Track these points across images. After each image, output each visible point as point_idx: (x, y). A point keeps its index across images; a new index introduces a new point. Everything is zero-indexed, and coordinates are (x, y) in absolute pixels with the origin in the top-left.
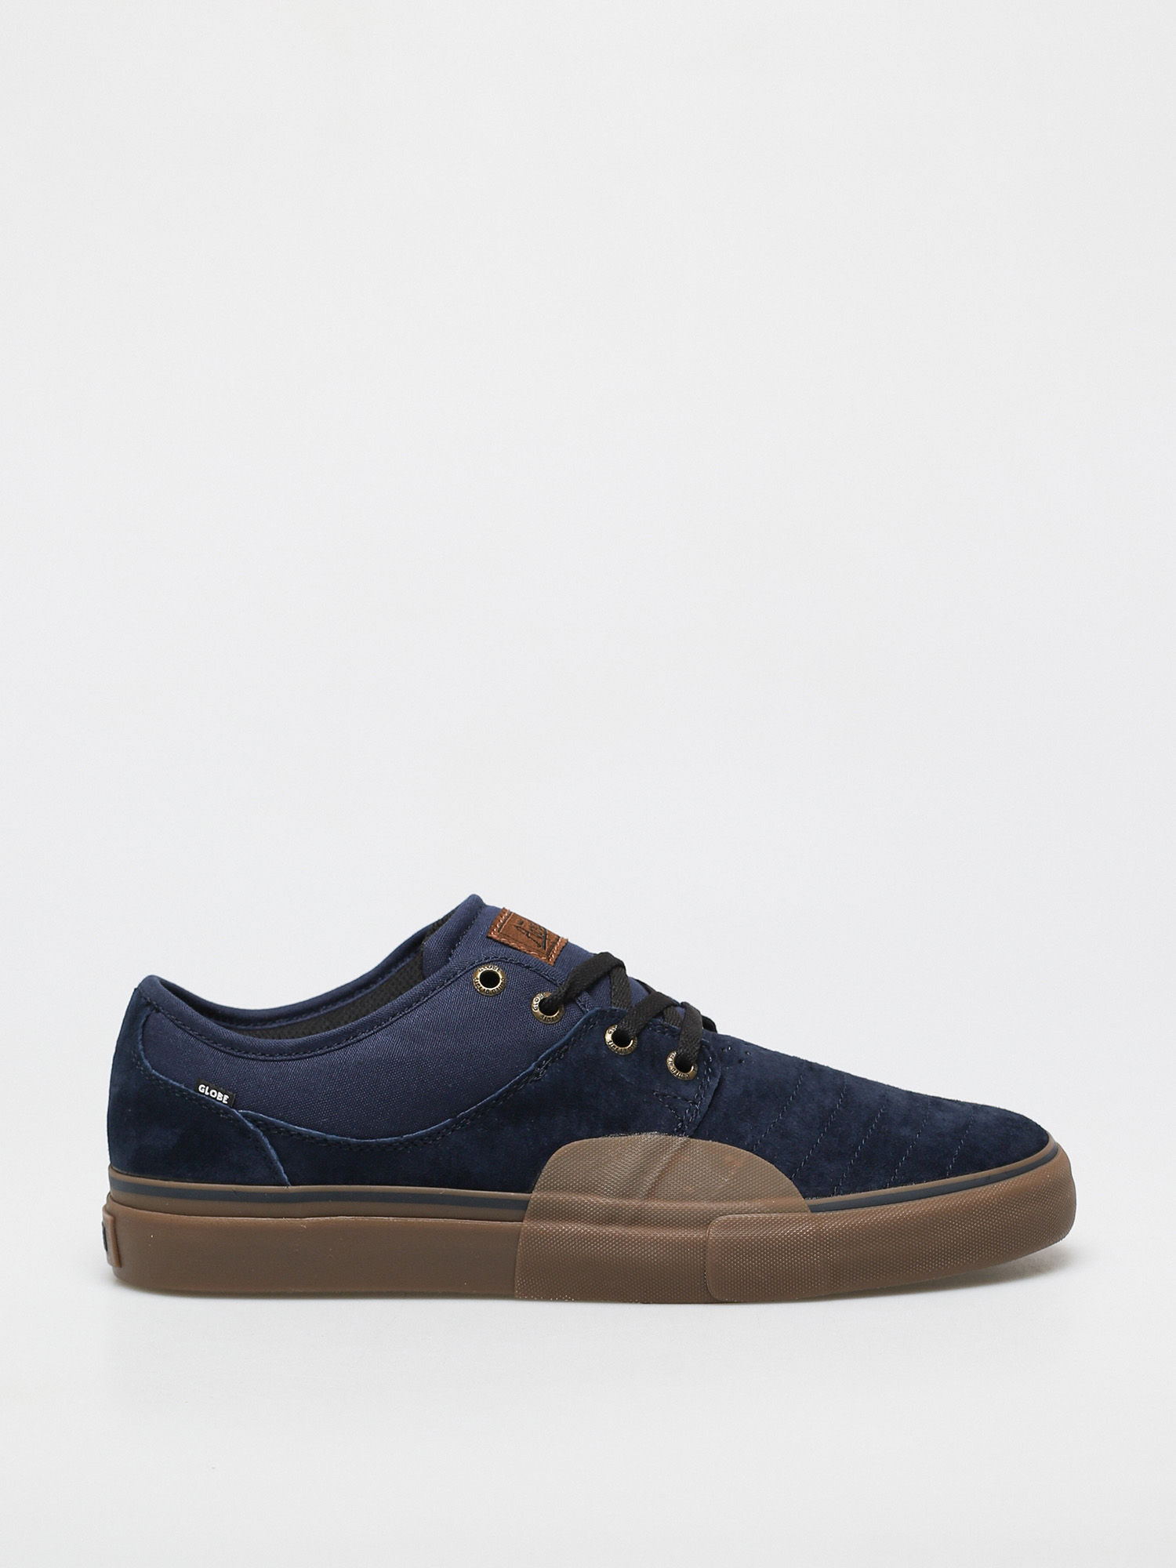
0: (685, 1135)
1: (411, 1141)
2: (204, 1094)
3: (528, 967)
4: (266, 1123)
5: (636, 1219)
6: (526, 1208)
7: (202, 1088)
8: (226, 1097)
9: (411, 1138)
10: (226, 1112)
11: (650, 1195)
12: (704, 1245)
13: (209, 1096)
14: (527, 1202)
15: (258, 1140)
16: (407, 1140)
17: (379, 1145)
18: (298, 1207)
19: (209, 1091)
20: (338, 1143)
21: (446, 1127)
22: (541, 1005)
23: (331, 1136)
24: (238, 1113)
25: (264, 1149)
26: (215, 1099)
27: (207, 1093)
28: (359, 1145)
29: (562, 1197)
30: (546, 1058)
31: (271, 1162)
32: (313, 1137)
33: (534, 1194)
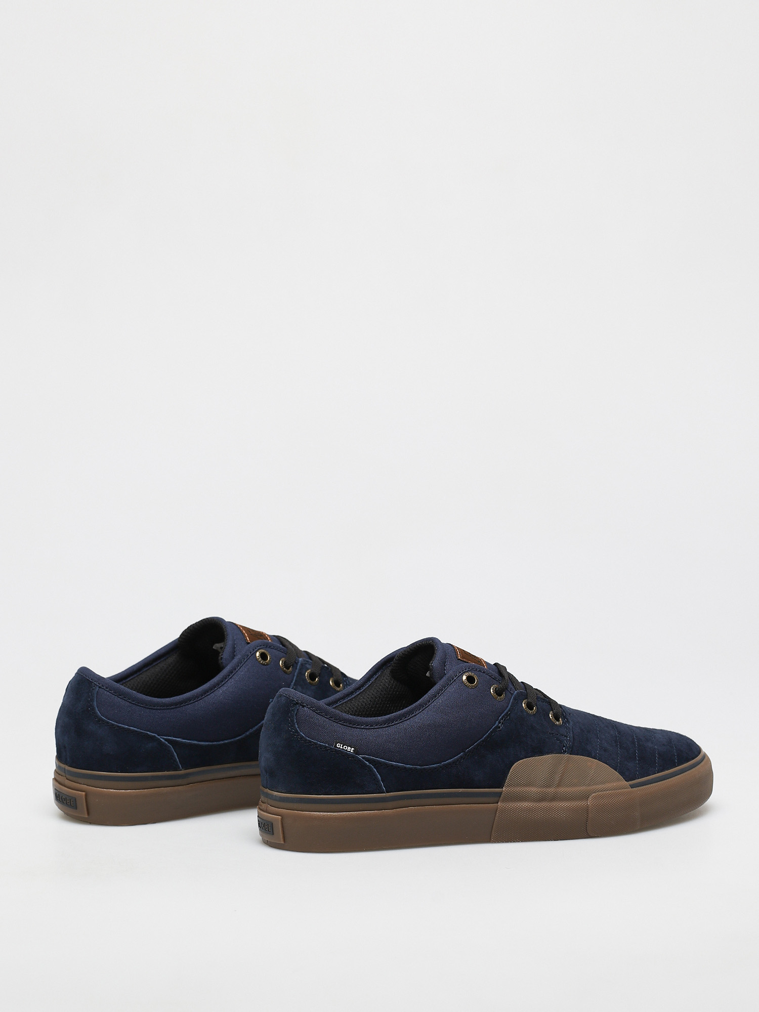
0: (568, 754)
1: (445, 765)
2: (339, 748)
3: (484, 672)
4: (374, 760)
5: (554, 798)
6: (500, 797)
7: (338, 745)
8: (353, 749)
9: (446, 764)
10: (353, 757)
11: (559, 785)
12: (587, 809)
13: (343, 749)
14: (501, 793)
15: (371, 770)
16: (444, 765)
17: (430, 769)
18: (390, 804)
19: (343, 747)
20: (411, 769)
21: (461, 757)
22: (496, 691)
23: (408, 766)
24: (360, 757)
25: (375, 775)
26: (347, 750)
27: (341, 748)
28: (421, 769)
29: (518, 789)
30: (502, 719)
31: (378, 781)
32: (399, 767)
33: (504, 789)
